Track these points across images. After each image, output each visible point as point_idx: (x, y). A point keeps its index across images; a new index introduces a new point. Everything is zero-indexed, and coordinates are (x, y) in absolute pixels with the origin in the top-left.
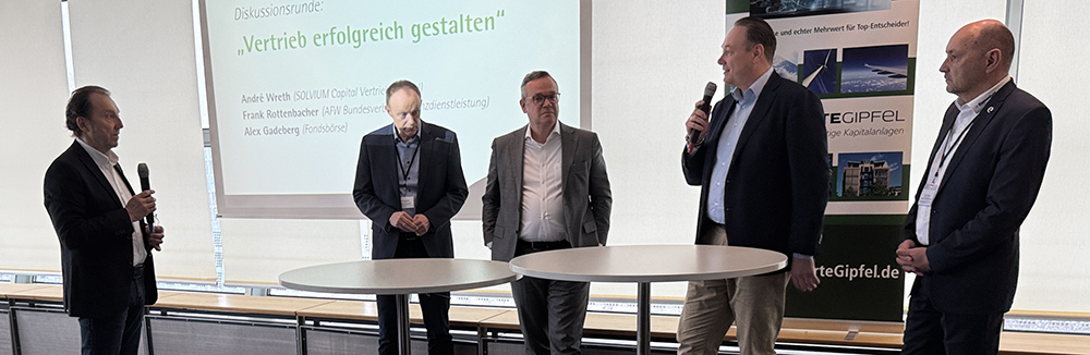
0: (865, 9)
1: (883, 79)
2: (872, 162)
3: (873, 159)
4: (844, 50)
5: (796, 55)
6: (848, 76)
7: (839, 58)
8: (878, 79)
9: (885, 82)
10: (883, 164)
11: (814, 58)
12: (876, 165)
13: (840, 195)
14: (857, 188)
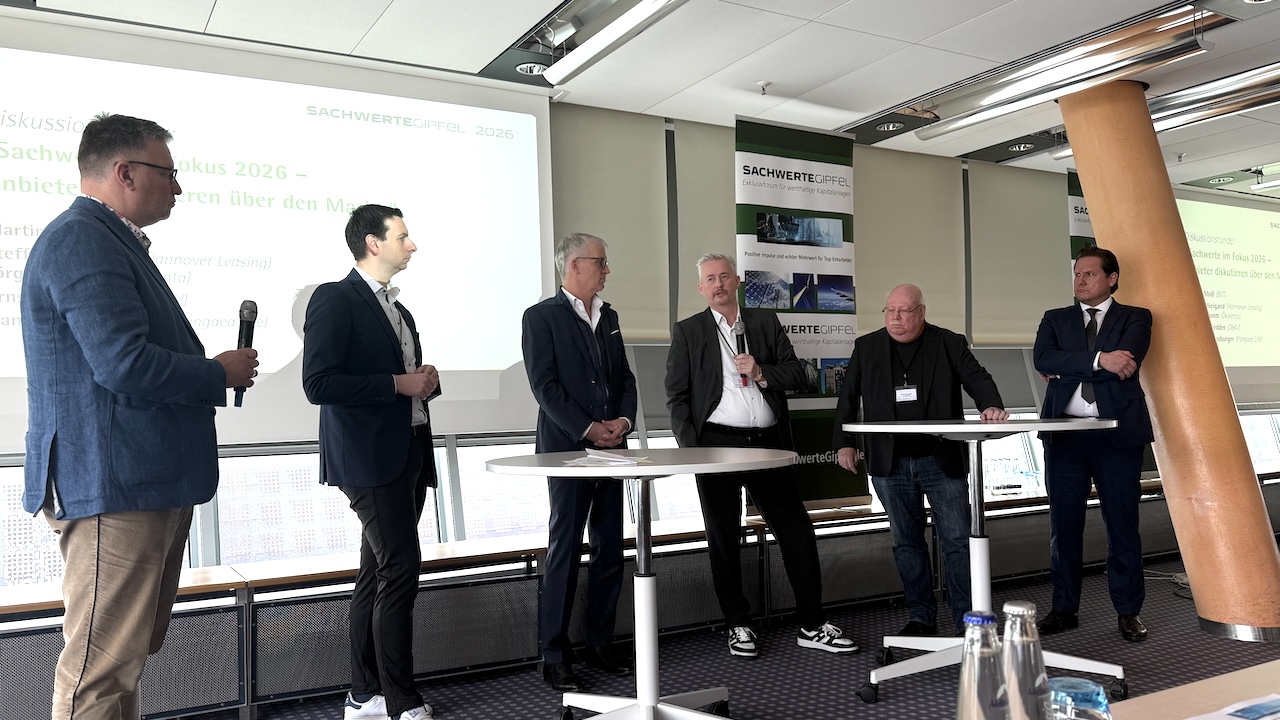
5: (788, 276)
6: (823, 297)
7: (816, 282)
8: (840, 301)
9: (843, 303)
11: (801, 279)
13: (824, 392)
14: (833, 386)
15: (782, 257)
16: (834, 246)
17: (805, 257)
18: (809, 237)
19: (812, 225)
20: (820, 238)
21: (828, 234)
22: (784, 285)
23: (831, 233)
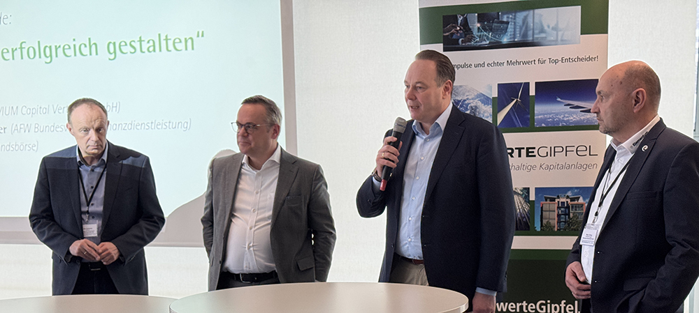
0: (555, 43)
1: (574, 113)
2: (568, 197)
3: (569, 194)
4: (537, 84)
5: (490, 88)
10: (578, 198)
12: (572, 200)
15: (482, 65)
16: (564, 42)
17: (518, 63)
18: (525, 35)
19: (530, 20)
20: (543, 35)
21: (555, 29)
22: (485, 100)
23: (560, 26)
